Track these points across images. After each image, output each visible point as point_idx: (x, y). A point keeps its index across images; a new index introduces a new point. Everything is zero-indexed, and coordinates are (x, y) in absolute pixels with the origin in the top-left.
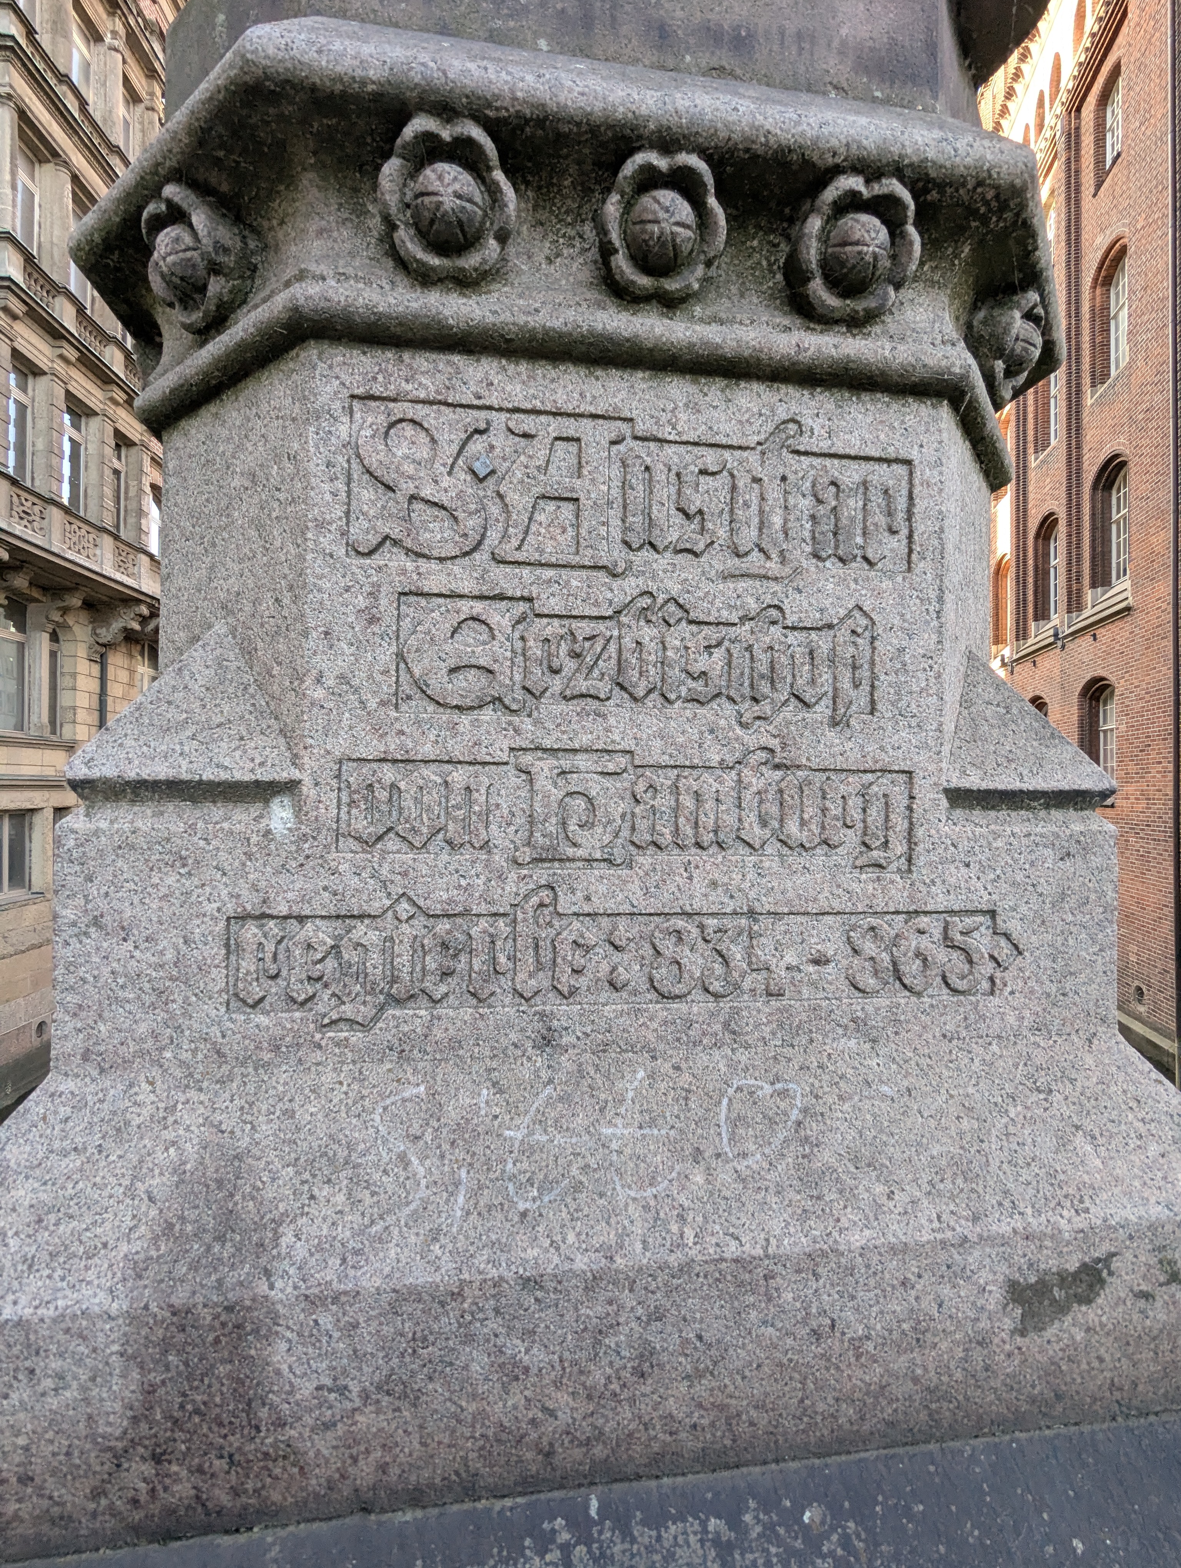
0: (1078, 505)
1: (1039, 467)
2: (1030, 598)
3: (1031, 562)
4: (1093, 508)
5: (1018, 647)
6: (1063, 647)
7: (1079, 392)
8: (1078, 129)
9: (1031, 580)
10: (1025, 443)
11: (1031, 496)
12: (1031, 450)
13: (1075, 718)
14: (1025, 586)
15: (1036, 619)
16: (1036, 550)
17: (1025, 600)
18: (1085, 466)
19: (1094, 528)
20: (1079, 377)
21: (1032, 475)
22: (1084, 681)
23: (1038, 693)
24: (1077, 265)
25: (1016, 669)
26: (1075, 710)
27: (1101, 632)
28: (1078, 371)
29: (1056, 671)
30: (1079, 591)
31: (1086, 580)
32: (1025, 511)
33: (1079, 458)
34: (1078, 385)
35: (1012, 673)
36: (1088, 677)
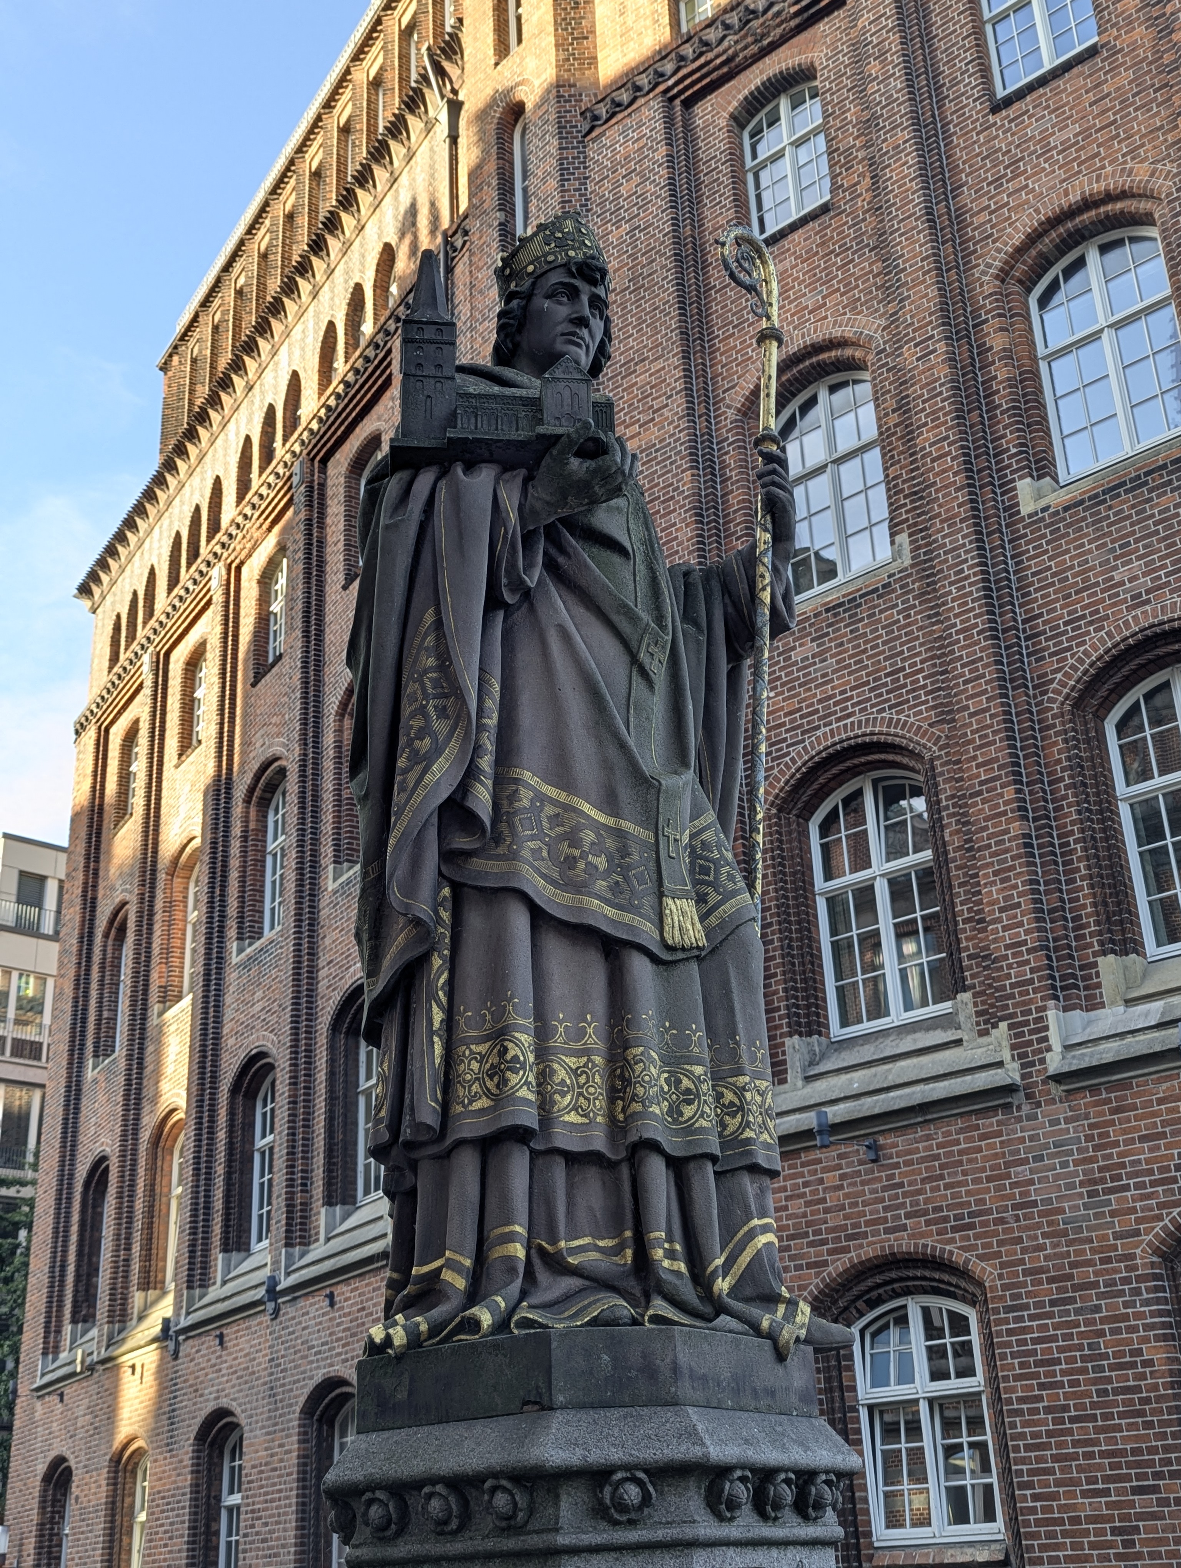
0: (309, 1051)
1: (245, 965)
2: (218, 1204)
3: (222, 1135)
4: (332, 1061)
5: (191, 1301)
6: (276, 1313)
7: (315, 864)
8: (322, 486)
9: (220, 1169)
10: (223, 916)
11: (228, 1014)
12: (232, 932)
13: (293, 1459)
14: (209, 1179)
15: (226, 1249)
16: (231, 1113)
17: (208, 1207)
18: (322, 986)
19: (331, 1098)
20: (315, 841)
21: (232, 977)
22: (311, 1384)
23: (224, 1402)
24: (318, 670)
25: (185, 1349)
26: (293, 1443)
27: (342, 1291)
28: (315, 831)
29: (262, 1359)
30: (306, 1206)
31: (318, 1190)
32: (217, 1037)
33: (313, 971)
34: (315, 853)
35: (176, 1355)
36: (318, 1378)
